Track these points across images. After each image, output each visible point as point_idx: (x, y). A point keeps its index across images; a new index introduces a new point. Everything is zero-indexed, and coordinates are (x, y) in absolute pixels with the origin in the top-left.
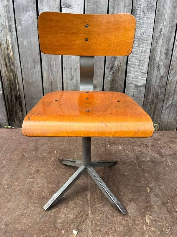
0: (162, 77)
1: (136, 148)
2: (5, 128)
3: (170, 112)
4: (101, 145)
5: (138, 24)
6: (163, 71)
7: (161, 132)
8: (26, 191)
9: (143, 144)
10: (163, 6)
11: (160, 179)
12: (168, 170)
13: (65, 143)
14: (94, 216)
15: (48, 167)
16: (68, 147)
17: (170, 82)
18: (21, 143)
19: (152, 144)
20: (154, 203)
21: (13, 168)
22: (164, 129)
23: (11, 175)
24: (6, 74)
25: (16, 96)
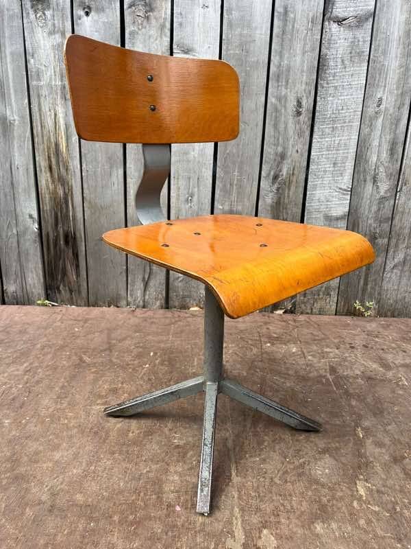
0: (383, 199)
1: (328, 350)
2: (39, 305)
3: (400, 276)
4: (250, 342)
5: (332, 88)
6: (384, 187)
7: (382, 321)
8: (92, 429)
9: (344, 343)
10: (385, 53)
11: (385, 413)
12: (402, 395)
13: (173, 337)
14: (244, 480)
15: (138, 383)
16: (178, 344)
17: (400, 210)
18: (75, 334)
19: (365, 343)
20: (375, 458)
21: (61, 384)
22: (389, 314)
23: (58, 398)
24: (48, 188)
25: (66, 237)
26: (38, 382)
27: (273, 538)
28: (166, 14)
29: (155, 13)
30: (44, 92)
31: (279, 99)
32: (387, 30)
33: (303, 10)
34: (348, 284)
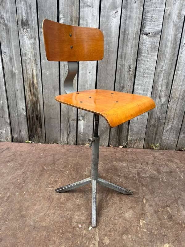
0: (163, 105)
1: (138, 165)
2: (26, 143)
3: (170, 134)
4: (108, 161)
5: (143, 61)
6: (163, 100)
7: (161, 152)
8: (47, 197)
9: (145, 162)
10: (165, 47)
11: (155, 192)
12: (162, 185)
13: (78, 158)
15: (64, 178)
16: (80, 162)
17: (170, 108)
18: (41, 156)
19: (153, 162)
20: (148, 211)
21: (36, 179)
22: (165, 148)
23: (35, 184)
25: (37, 116)
26: (27, 178)
27: (108, 240)
30: (28, 61)
31: (122, 65)
32: (166, 38)
33: (132, 30)
34: (148, 137)
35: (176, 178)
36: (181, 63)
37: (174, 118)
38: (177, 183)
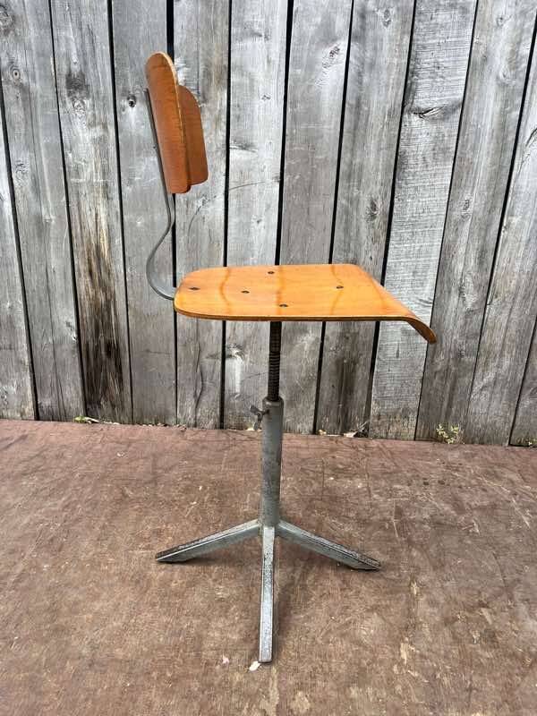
0: (469, 313)
1: (398, 486)
2: (77, 422)
3: (491, 398)
4: (312, 475)
5: (412, 189)
6: (471, 299)
7: (467, 449)
8: (133, 577)
9: (418, 477)
10: (474, 149)
11: (447, 565)
12: (469, 545)
13: (225, 467)
15: (183, 524)
16: (230, 476)
17: (490, 324)
18: (117, 461)
19: (441, 479)
20: (425, 618)
21: (101, 524)
22: (477, 440)
23: (98, 540)
24: (87, 293)
25: (108, 346)
26: (77, 520)
27: (306, 700)
28: (221, 104)
29: (209, 105)
30: (84, 190)
31: (350, 200)
32: (477, 122)
33: (378, 102)
34: (429, 406)
35: (508, 526)
36: (520, 193)
37: (501, 352)
38: (511, 540)
